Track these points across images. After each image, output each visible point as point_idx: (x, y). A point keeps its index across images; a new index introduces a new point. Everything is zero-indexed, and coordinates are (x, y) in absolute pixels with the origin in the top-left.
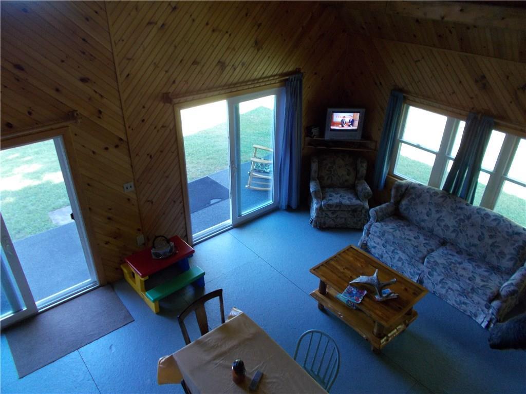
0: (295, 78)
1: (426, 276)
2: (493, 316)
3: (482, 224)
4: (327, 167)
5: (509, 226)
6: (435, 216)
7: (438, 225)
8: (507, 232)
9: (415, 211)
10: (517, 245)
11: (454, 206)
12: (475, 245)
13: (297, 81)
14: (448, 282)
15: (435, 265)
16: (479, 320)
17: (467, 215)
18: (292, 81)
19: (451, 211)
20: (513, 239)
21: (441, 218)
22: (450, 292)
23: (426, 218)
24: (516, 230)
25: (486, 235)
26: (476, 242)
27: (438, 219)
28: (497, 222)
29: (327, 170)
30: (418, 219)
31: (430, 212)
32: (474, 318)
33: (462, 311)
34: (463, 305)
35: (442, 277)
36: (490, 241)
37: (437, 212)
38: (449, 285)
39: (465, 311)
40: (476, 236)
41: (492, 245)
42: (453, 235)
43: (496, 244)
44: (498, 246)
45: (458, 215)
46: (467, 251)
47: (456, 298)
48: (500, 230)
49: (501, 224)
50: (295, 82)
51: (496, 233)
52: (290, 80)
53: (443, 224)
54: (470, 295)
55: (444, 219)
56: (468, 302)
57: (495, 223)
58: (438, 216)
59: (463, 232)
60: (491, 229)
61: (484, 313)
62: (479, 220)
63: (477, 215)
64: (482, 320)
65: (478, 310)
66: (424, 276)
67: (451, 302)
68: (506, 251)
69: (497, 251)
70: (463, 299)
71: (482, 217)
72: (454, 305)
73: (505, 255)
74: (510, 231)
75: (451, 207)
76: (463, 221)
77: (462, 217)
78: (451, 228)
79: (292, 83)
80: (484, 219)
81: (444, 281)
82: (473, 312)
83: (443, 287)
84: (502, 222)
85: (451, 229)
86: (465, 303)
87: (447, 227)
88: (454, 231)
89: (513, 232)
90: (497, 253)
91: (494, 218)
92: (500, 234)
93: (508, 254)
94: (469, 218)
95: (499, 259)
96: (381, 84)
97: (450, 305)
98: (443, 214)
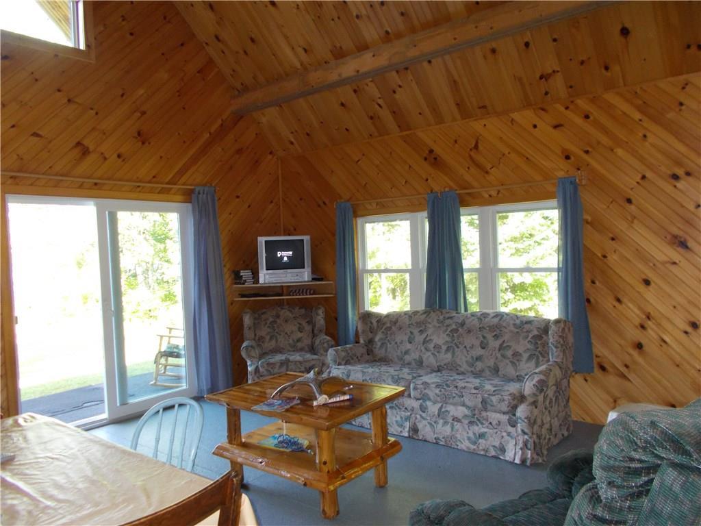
0: (204, 190)
1: (418, 416)
2: (526, 437)
3: (481, 326)
4: (268, 322)
5: (515, 318)
6: (419, 338)
7: (427, 349)
8: (514, 325)
9: (393, 343)
10: (531, 336)
11: (441, 317)
12: (479, 358)
13: (207, 194)
14: (448, 409)
15: (425, 389)
16: (509, 456)
17: (460, 322)
18: (199, 193)
19: (438, 325)
20: (525, 330)
21: (428, 339)
22: (457, 426)
23: (409, 346)
24: (524, 319)
25: (489, 336)
26: (479, 352)
27: (424, 342)
28: (499, 317)
29: (268, 327)
30: (399, 353)
31: (412, 336)
32: (501, 457)
33: (482, 453)
34: (480, 441)
35: (440, 405)
36: (497, 343)
37: (421, 332)
38: (451, 414)
39: (486, 451)
40: (477, 343)
41: (501, 348)
42: (449, 355)
43: (505, 345)
44: (508, 346)
45: (447, 326)
46: (472, 371)
47: (468, 433)
48: (504, 325)
49: (504, 319)
50: (205, 196)
51: (501, 331)
52: (197, 192)
53: (431, 346)
54: (484, 414)
55: (432, 338)
56: (485, 430)
57: (496, 320)
58: (424, 336)
59: (460, 346)
60: (492, 328)
61: (511, 437)
62: (476, 321)
63: (473, 318)
64: (513, 453)
65: (503, 437)
66: (416, 418)
67: (465, 445)
68: (520, 349)
69: (509, 353)
70: (478, 429)
71: (478, 318)
72: (468, 448)
73: (520, 355)
74: (518, 322)
75: (438, 320)
76: (456, 330)
77: (454, 327)
78: (443, 346)
79: (201, 196)
80: (481, 319)
81: (443, 410)
82: (497, 444)
83: (446, 423)
84: (505, 316)
85: (444, 348)
86: (482, 436)
87: (437, 347)
88: (448, 350)
89: (522, 322)
90: (511, 357)
91: (494, 315)
92: (505, 330)
93: (525, 352)
94: (463, 324)
95: (516, 364)
96: (325, 203)
97: (464, 451)
98: (430, 332)
